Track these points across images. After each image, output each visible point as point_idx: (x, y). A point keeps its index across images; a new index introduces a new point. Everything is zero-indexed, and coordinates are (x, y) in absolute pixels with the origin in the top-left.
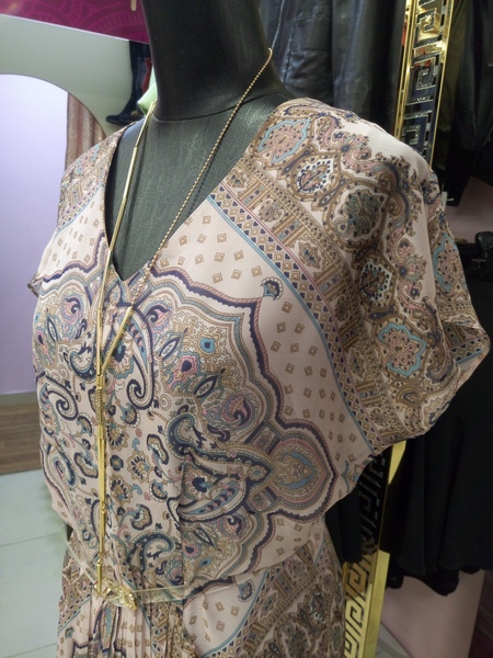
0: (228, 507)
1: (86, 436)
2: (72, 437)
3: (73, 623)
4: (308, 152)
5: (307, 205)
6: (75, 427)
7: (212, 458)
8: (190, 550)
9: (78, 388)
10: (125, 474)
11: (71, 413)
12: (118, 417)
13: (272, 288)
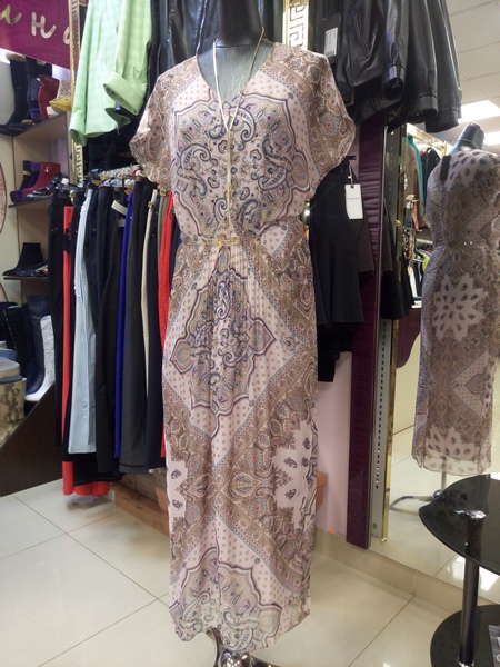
0: (280, 181)
1: (214, 168)
2: (207, 170)
3: (197, 281)
4: (292, 56)
5: (296, 71)
6: (209, 164)
7: (276, 157)
8: (265, 205)
9: (212, 145)
10: (238, 175)
11: (207, 158)
12: (235, 150)
13: (291, 95)
